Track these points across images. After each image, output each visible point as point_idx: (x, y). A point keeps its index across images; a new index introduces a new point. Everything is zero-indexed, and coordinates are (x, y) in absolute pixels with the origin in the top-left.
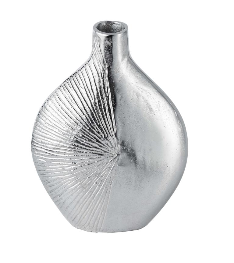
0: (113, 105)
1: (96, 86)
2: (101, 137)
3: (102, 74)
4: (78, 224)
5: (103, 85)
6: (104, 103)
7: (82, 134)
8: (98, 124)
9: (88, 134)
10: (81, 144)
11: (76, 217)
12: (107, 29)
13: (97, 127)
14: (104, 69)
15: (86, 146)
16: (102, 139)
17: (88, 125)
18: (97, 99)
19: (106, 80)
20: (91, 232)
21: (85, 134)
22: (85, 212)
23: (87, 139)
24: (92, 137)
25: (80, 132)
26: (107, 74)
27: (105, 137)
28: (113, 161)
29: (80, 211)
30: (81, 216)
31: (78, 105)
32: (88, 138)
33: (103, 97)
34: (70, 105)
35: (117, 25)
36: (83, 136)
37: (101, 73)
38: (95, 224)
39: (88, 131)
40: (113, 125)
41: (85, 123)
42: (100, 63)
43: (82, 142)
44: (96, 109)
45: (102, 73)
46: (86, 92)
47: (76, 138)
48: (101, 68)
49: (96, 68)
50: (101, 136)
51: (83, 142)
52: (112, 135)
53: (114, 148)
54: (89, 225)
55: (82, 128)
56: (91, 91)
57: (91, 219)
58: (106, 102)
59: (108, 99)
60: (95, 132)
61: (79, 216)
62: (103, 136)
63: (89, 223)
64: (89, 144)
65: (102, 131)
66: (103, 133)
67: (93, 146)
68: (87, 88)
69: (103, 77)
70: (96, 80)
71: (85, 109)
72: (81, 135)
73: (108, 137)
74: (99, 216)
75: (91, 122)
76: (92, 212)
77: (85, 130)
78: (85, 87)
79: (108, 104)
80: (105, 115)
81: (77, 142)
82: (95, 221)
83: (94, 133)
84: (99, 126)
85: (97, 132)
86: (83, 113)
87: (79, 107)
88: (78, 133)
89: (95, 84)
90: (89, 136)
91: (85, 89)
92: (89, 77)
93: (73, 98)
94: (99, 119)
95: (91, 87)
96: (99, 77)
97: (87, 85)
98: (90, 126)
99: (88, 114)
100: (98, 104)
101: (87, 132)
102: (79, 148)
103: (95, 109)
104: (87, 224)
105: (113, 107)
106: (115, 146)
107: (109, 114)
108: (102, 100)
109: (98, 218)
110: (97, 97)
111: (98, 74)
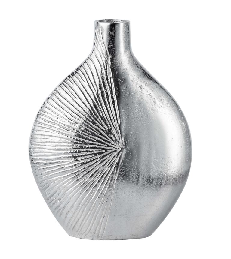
0: (116, 96)
1: (99, 77)
2: (104, 130)
3: (105, 65)
4: (78, 232)
5: (106, 76)
6: (107, 94)
7: (85, 127)
8: (102, 115)
9: (91, 127)
10: (83, 138)
11: (76, 223)
13: (101, 119)
14: (107, 60)
15: (88, 140)
16: (106, 132)
17: (91, 117)
18: (100, 90)
19: (109, 71)
20: (93, 239)
21: (88, 126)
22: (86, 215)
23: (89, 132)
24: (95, 130)
25: (82, 126)
26: (110, 65)
27: (108, 129)
28: (116, 156)
29: (82, 214)
30: (83, 221)
31: (80, 98)
32: (91, 131)
33: (106, 88)
34: (72, 99)
36: (85, 129)
38: (97, 229)
39: (91, 124)
40: (116, 116)
41: (88, 115)
42: (102, 55)
43: (84, 136)
44: (100, 101)
46: (89, 84)
47: (78, 131)
48: (104, 59)
49: (98, 61)
50: (105, 128)
51: (86, 136)
52: (115, 127)
53: (118, 142)
54: (90, 231)
55: (85, 121)
56: (94, 83)
57: (93, 223)
58: (110, 93)
59: (112, 89)
60: (99, 124)
61: (80, 222)
62: (107, 129)
63: (91, 229)
64: (92, 138)
65: (105, 123)
66: (107, 125)
67: (96, 140)
68: (89, 81)
69: (106, 68)
70: (98, 72)
71: (88, 101)
72: (83, 129)
73: (111, 129)
74: (101, 220)
75: (94, 114)
76: (94, 215)
77: (88, 123)
78: (87, 80)
79: (112, 95)
80: (108, 106)
81: (79, 136)
82: (97, 226)
83: (97, 126)
84: (102, 118)
85: (100, 124)
86: (86, 105)
87: (81, 100)
88: (80, 127)
89: (98, 75)
90: (92, 129)
91: (87, 81)
92: (91, 70)
93: (75, 92)
94: (102, 111)
95: (94, 79)
96: (102, 68)
97: (89, 78)
98: (93, 118)
99: (91, 106)
100: (102, 95)
101: (89, 125)
102: (82, 143)
103: (98, 101)
104: (88, 230)
105: (117, 98)
106: (118, 139)
107: (113, 105)
108: (105, 91)
109: (100, 222)
110: (99, 88)
111: (101, 65)
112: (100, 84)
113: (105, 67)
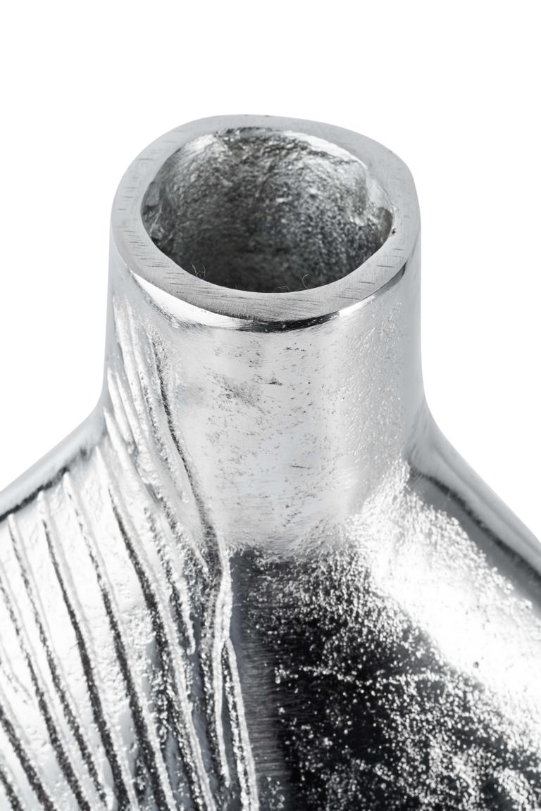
3: (186, 610)
5: (193, 696)
12: (236, 188)
14: (199, 572)
18: (143, 803)
19: (217, 657)
35: (325, 163)
37: (175, 596)
45: (184, 598)
46: (52, 730)
48: (178, 558)
56: (91, 734)
59: (235, 806)
69: (190, 632)
89: (127, 677)
92: (72, 614)
95: (95, 701)
96: (158, 627)
97: (55, 678)
110: (136, 785)
111: (151, 602)
112: (145, 755)
113: (189, 624)
